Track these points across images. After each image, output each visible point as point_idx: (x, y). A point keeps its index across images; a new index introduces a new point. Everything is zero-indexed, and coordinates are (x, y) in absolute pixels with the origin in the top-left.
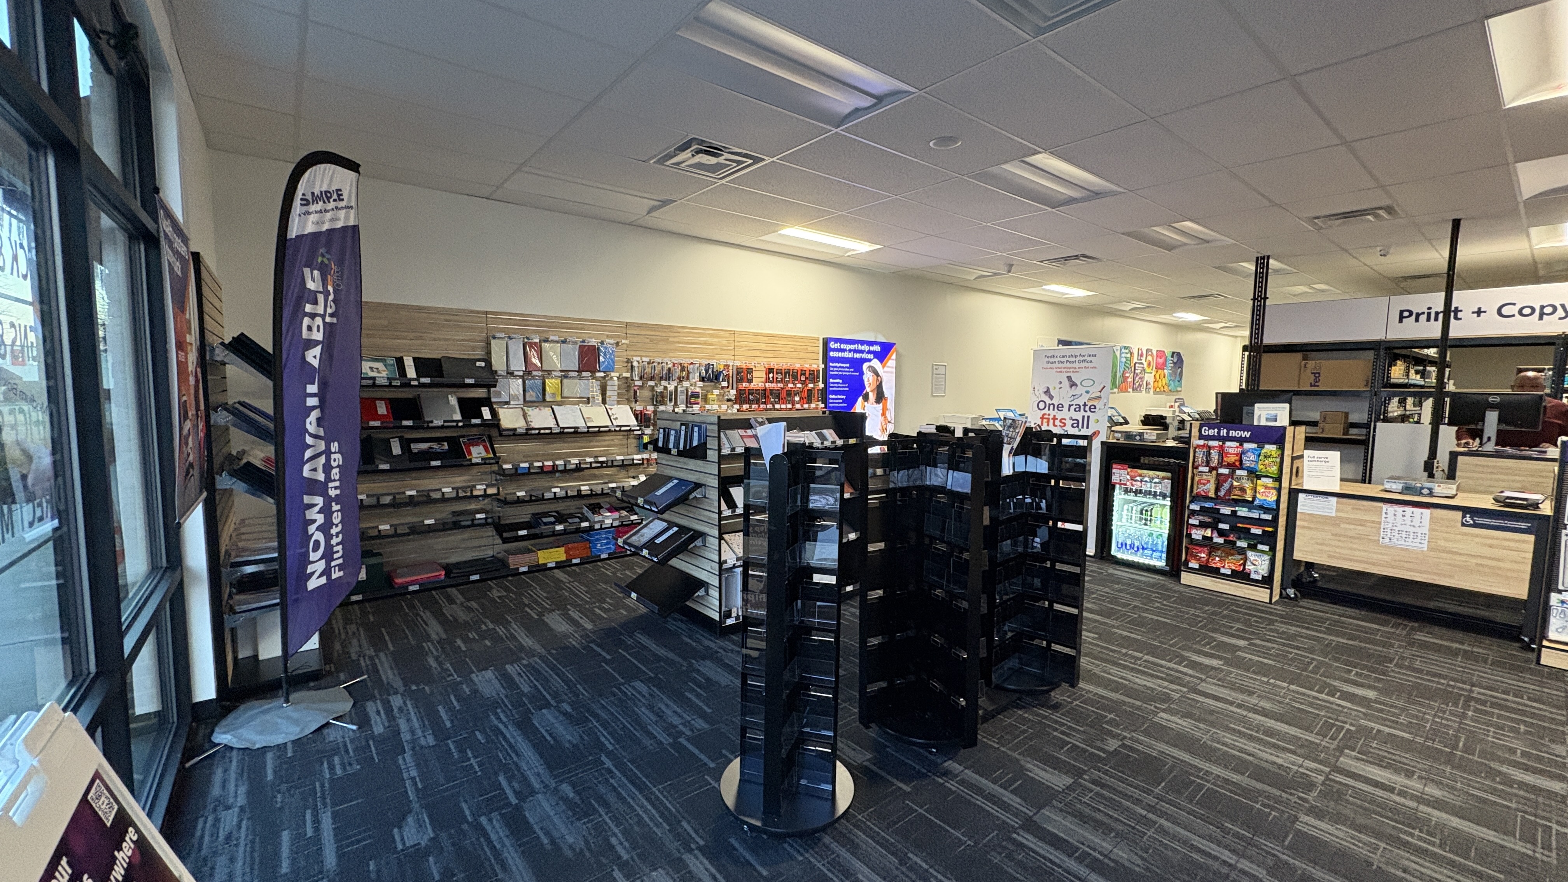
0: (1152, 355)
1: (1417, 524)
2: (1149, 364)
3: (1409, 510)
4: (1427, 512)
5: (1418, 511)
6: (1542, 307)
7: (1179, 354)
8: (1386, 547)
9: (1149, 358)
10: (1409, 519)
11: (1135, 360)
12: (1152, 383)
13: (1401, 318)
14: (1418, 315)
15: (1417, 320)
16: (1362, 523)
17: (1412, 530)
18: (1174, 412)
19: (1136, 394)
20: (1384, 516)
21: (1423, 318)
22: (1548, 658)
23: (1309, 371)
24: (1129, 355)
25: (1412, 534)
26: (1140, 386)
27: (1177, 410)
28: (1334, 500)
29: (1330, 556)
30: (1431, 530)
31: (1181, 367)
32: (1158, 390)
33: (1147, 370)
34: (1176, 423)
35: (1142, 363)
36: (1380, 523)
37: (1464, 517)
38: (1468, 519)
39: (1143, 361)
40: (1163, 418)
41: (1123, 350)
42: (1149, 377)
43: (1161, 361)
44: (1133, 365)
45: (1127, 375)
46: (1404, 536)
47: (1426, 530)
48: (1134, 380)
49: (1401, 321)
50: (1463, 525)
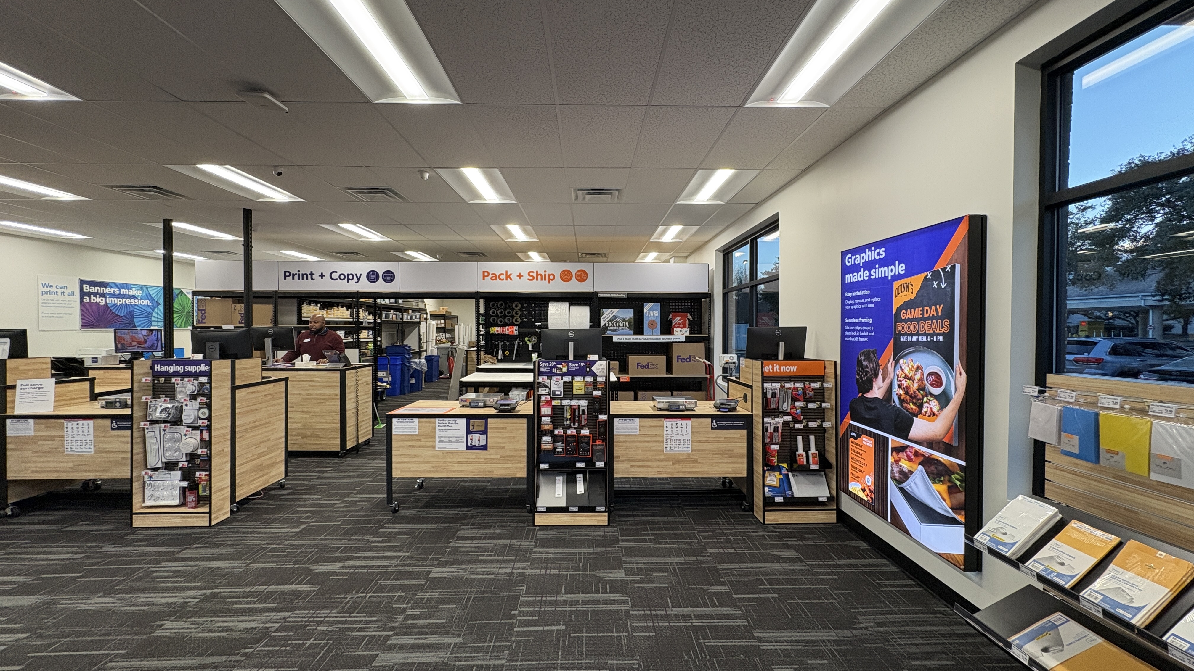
1: (86, 433)
3: (81, 422)
4: (91, 422)
5: (86, 422)
6: (348, 275)
8: (69, 455)
10: (80, 430)
13: (285, 277)
14: (294, 275)
15: (293, 279)
16: (51, 438)
17: (84, 438)
20: (66, 430)
21: (296, 277)
22: (138, 522)
23: (237, 312)
25: (84, 442)
28: (31, 421)
29: (33, 472)
30: (94, 436)
36: (63, 436)
37: (112, 423)
38: (114, 424)
46: (79, 444)
47: (91, 437)
49: (285, 279)
50: (112, 429)
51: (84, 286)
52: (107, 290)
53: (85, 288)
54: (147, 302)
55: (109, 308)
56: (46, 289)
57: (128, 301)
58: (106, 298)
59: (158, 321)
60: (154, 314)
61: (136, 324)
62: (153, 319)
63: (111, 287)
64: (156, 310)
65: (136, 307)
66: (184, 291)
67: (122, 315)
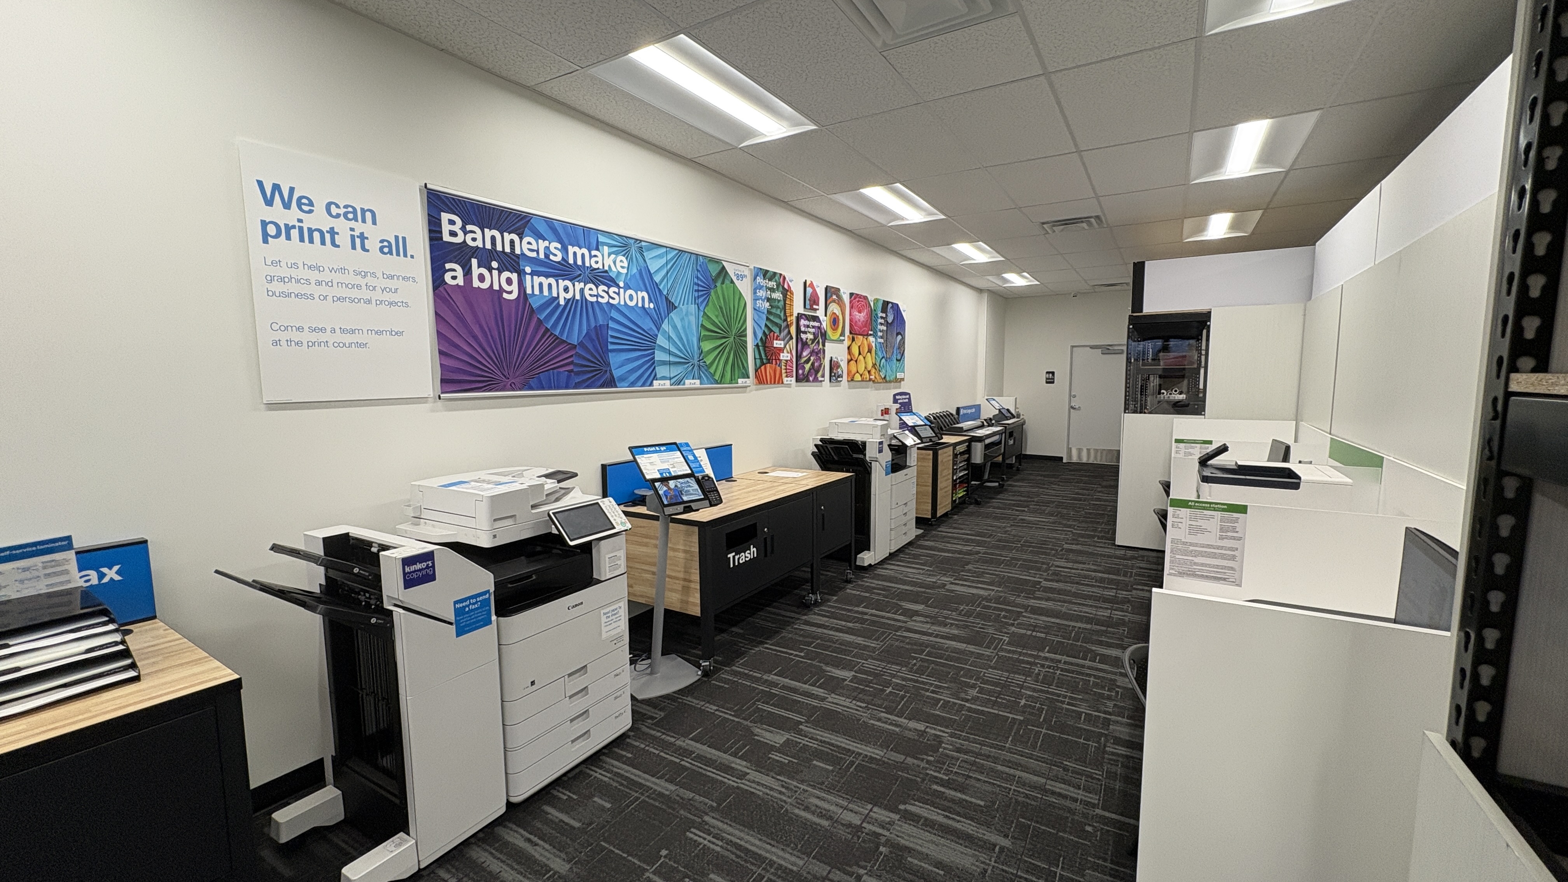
0: (840, 302)
2: (835, 322)
7: (896, 307)
9: (834, 308)
11: (798, 307)
12: (844, 365)
18: (885, 428)
19: (807, 390)
24: (778, 295)
26: (816, 370)
27: (894, 419)
31: (901, 333)
32: (858, 377)
33: (830, 332)
34: (887, 456)
35: (816, 319)
39: (820, 313)
40: (858, 447)
41: (759, 280)
42: (835, 351)
43: (861, 317)
44: (794, 318)
45: (778, 344)
48: (799, 357)
51: (445, 217)
52: (526, 246)
53: (446, 228)
54: (639, 298)
55: (532, 311)
56: (277, 213)
57: (591, 291)
58: (521, 274)
59: (670, 363)
60: (661, 341)
61: (617, 373)
62: (659, 356)
63: (539, 236)
64: (665, 326)
65: (614, 314)
66: (730, 269)
67: (574, 340)
